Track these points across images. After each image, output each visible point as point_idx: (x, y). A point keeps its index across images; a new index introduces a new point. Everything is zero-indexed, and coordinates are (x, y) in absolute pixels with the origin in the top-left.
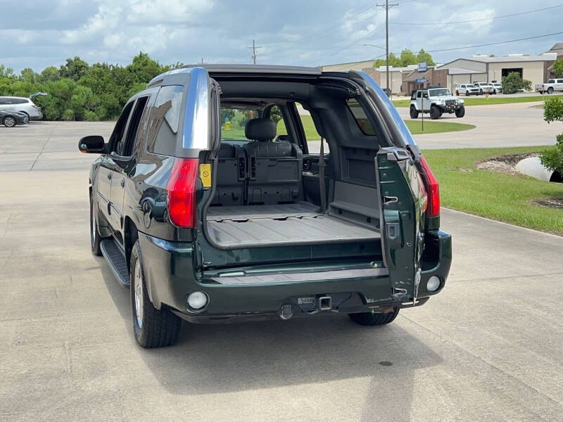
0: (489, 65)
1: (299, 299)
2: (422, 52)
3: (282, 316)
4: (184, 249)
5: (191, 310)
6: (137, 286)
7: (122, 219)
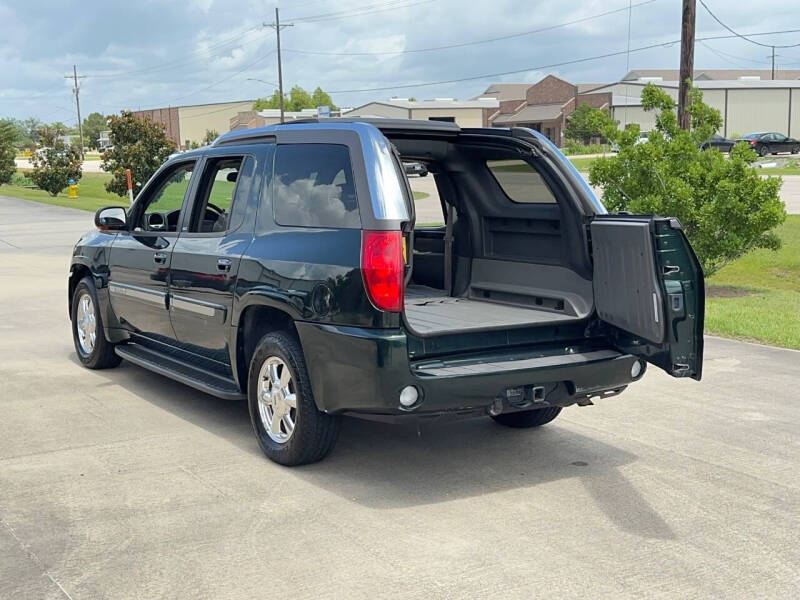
0: (413, 112)
1: (508, 391)
2: (319, 91)
3: (492, 412)
4: (393, 337)
5: (404, 407)
6: (263, 392)
7: (226, 311)
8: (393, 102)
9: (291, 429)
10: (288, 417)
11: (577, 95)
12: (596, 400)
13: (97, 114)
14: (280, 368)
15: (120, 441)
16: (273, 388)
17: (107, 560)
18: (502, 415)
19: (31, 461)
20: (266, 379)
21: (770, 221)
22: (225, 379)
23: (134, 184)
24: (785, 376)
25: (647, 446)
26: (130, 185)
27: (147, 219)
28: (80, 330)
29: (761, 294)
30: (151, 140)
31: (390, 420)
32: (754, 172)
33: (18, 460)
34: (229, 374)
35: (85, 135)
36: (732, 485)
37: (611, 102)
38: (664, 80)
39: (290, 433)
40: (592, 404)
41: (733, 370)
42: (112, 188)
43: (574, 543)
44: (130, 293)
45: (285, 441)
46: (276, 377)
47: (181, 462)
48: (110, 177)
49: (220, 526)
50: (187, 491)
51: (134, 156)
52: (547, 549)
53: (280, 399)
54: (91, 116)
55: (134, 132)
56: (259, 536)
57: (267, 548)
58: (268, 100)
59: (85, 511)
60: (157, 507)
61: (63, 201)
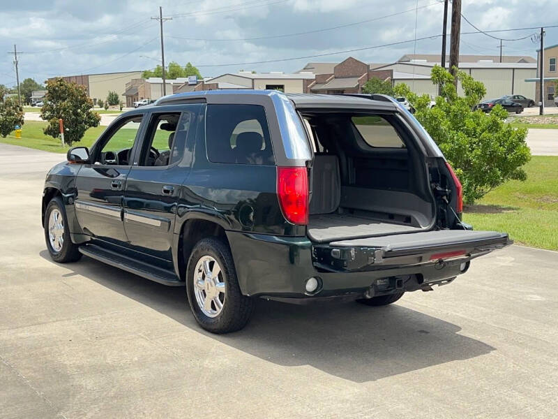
0: (254, 80)
1: (378, 281)
2: (189, 65)
3: (367, 296)
4: (301, 243)
5: (308, 292)
6: (198, 281)
7: (170, 222)
8: (240, 74)
9: (220, 308)
10: (218, 298)
11: (369, 71)
12: (435, 287)
13: (30, 79)
14: (212, 264)
15: (92, 316)
16: (206, 278)
17: (103, 404)
18: (374, 297)
19: (31, 330)
20: (200, 271)
21: (523, 159)
22: (167, 271)
23: (64, 129)
24: (547, 269)
25: (466, 319)
26: (62, 130)
27: (103, 157)
28: (50, 235)
29: (515, 211)
30: (77, 98)
31: (297, 301)
32: (509, 126)
33: (21, 329)
34: (172, 268)
35: (22, 94)
36: (532, 347)
37: (392, 76)
38: (428, 62)
39: (219, 311)
40: (432, 290)
41: (511, 265)
42: (48, 132)
43: (433, 389)
44: (91, 208)
45: (216, 316)
46: (209, 271)
47: (139, 331)
48: (47, 124)
49: (178, 378)
50: (149, 352)
51: (64, 110)
52: (415, 394)
53: (212, 286)
54: (25, 81)
55: (64, 92)
56: (208, 385)
57: (216, 394)
58: (153, 71)
59: (78, 367)
60: (130, 364)
61: (14, 141)
